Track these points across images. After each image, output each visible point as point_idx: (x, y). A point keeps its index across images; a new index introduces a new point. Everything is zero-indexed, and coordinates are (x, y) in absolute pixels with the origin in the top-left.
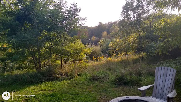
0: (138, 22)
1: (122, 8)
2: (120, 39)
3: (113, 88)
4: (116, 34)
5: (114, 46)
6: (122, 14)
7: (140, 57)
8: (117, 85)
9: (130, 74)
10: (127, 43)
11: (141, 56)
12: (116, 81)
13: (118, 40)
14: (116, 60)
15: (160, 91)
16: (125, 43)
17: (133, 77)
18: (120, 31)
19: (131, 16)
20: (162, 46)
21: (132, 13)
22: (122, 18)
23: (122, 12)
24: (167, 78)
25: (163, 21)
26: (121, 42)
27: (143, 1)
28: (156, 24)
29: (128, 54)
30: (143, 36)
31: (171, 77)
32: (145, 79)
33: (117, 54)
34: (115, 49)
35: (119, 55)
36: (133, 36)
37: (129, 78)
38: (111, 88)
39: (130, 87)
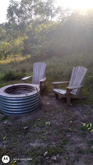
0: (22, 26)
1: (7, 10)
2: (8, 42)
3: (3, 83)
4: (3, 37)
5: (2, 48)
6: (7, 17)
7: (26, 59)
8: (6, 81)
9: (17, 71)
10: (14, 46)
11: (27, 57)
12: (5, 77)
13: (6, 43)
14: (6, 62)
15: (37, 79)
16: (13, 45)
17: (19, 73)
18: (7, 33)
19: (16, 20)
20: (41, 48)
21: (17, 17)
22: (8, 20)
23: (7, 15)
24: (41, 70)
25: (41, 26)
26: (8, 45)
27: (26, 6)
28: (35, 29)
29: (16, 56)
30: (28, 40)
31: (43, 69)
32: (28, 74)
33: (6, 56)
34: (4, 52)
35: (8, 58)
36: (20, 39)
37: (16, 74)
38: (2, 83)
39: (17, 81)
